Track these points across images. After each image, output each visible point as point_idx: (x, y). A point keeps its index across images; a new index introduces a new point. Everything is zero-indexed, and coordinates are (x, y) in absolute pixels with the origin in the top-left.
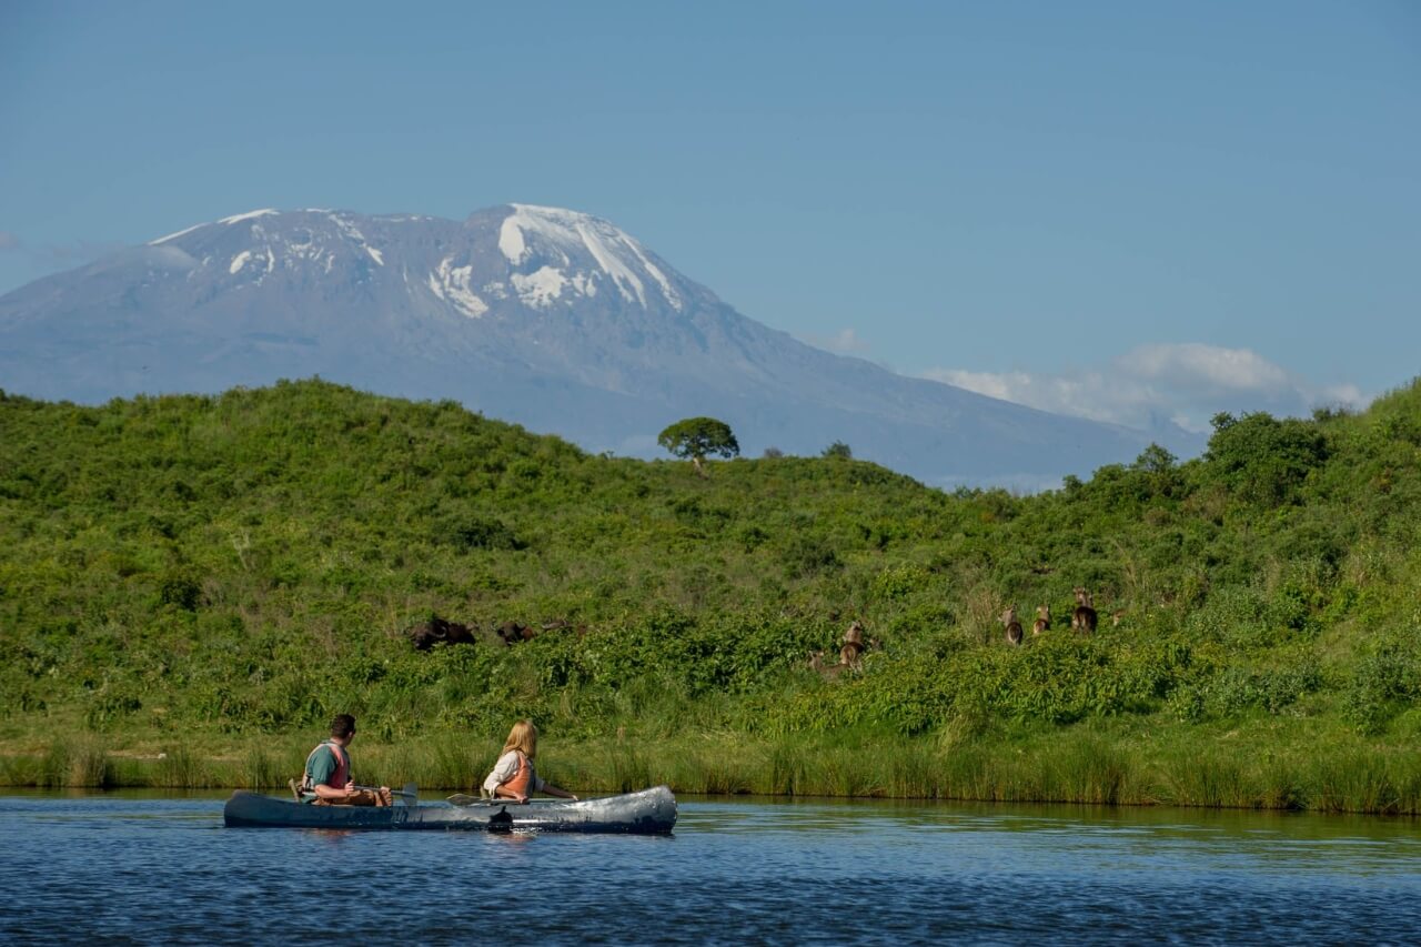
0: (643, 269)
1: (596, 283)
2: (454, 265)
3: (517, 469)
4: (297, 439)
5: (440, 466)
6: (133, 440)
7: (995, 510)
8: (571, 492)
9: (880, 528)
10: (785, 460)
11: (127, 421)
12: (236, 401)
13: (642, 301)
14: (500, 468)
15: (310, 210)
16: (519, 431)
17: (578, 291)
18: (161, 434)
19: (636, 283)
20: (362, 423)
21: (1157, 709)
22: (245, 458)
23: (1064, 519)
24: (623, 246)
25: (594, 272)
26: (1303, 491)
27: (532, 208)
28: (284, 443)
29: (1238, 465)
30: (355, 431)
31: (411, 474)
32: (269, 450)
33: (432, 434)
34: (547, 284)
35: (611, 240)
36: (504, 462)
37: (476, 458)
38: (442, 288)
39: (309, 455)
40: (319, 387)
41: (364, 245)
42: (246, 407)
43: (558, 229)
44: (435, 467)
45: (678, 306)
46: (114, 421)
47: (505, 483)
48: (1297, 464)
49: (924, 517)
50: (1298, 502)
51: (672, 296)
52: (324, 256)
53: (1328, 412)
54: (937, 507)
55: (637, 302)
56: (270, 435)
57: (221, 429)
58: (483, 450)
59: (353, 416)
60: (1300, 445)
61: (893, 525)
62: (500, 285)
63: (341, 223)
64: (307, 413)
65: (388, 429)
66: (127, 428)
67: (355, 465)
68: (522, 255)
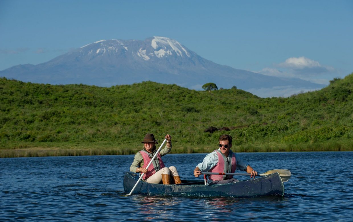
0: (181, 49)
1: (172, 52)
2: (142, 50)
3: (188, 96)
4: (147, 92)
5: (174, 96)
6: (117, 93)
7: (280, 101)
8: (198, 100)
9: (259, 105)
10: (224, 90)
11: (115, 90)
12: (135, 85)
13: (182, 55)
14: (185, 96)
15: (112, 40)
16: (187, 89)
17: (168, 54)
18: (122, 92)
19: (180, 52)
20: (159, 89)
21: (341, 137)
22: (138, 96)
23: (306, 105)
24: (177, 45)
25: (171, 50)
26: (347, 99)
27: (158, 37)
28: (145, 93)
29: (336, 95)
30: (158, 90)
31: (169, 98)
32: (142, 95)
33: (172, 90)
34: (162, 53)
35: (175, 43)
36: (186, 95)
37: (180, 95)
38: (140, 54)
39: (150, 95)
40: (150, 82)
41: (124, 46)
42: (137, 87)
43: (164, 41)
44: (173, 97)
45: (189, 56)
46: (113, 90)
47: (186, 99)
48: (346, 94)
49: (267, 103)
50: (347, 101)
51: (188, 54)
52: (116, 49)
53: (336, 79)
54: (269, 101)
55: (180, 56)
56: (142, 92)
57: (133, 91)
58: (182, 93)
59: (157, 88)
60: (346, 91)
61: (262, 104)
62: (152, 53)
63: (119, 42)
64: (148, 87)
65: (163, 90)
66: (116, 91)
67: (159, 97)
68: (156, 47)
